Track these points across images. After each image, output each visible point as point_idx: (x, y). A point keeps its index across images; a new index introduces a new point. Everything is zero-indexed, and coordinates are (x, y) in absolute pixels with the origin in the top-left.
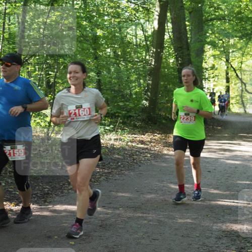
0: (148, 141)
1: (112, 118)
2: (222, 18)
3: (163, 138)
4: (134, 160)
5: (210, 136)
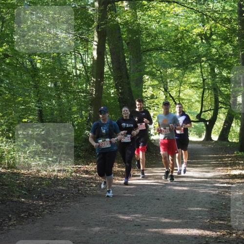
0: (93, 171)
2: (158, 49)
4: (79, 190)
5: (154, 164)
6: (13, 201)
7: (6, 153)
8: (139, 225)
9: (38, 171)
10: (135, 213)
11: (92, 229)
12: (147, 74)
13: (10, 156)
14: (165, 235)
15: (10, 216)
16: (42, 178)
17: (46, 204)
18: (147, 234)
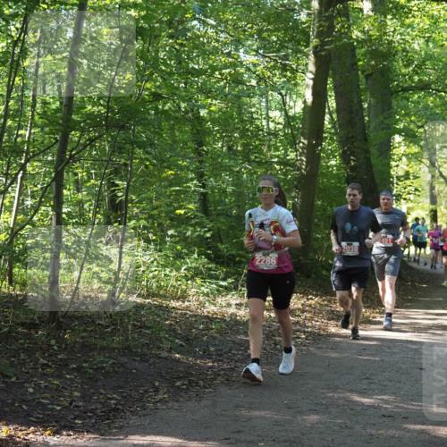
0: (299, 309)
1: (228, 265)
2: (424, 87)
3: (326, 302)
4: (276, 344)
5: (410, 301)
6: (160, 357)
7: (142, 269)
8: (389, 416)
9: (202, 305)
10: (382, 392)
11: (305, 417)
12: (400, 134)
13: (151, 275)
14: (439, 438)
15: (157, 384)
16: (207, 317)
17: (219, 366)
18: (408, 435)
